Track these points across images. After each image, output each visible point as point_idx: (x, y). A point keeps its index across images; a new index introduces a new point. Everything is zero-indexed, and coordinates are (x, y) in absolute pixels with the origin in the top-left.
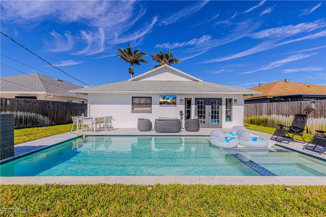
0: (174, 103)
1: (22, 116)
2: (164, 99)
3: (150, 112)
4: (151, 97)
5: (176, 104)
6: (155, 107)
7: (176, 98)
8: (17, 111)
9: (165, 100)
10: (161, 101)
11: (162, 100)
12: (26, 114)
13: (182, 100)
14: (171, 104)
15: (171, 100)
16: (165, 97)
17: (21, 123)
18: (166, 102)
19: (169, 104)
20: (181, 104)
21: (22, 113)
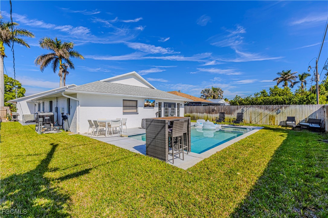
2: (147, 102)
3: (137, 113)
4: (137, 101)
5: (154, 107)
7: (155, 102)
10: (146, 105)
14: (151, 107)
15: (152, 103)
16: (148, 101)
18: (149, 105)
20: (157, 106)
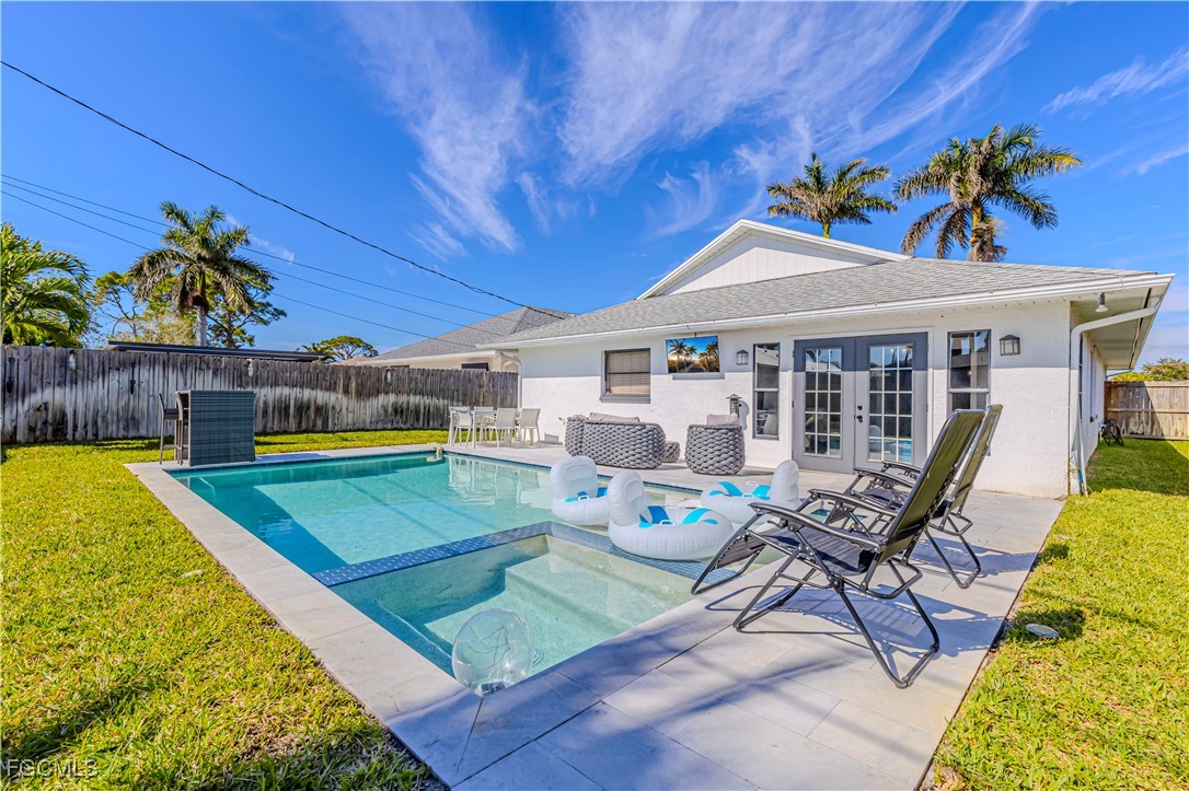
0: (713, 367)
1: (419, 405)
2: (679, 353)
3: (646, 399)
4: (649, 350)
5: (718, 370)
6: (661, 382)
7: (716, 345)
8: (408, 395)
9: (682, 358)
10: (674, 362)
11: (675, 358)
12: (427, 400)
13: (743, 352)
14: (701, 370)
15: (702, 355)
16: (681, 347)
17: (418, 420)
18: (688, 364)
19: (696, 369)
20: (739, 368)
21: (418, 397)
